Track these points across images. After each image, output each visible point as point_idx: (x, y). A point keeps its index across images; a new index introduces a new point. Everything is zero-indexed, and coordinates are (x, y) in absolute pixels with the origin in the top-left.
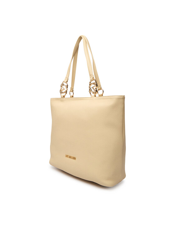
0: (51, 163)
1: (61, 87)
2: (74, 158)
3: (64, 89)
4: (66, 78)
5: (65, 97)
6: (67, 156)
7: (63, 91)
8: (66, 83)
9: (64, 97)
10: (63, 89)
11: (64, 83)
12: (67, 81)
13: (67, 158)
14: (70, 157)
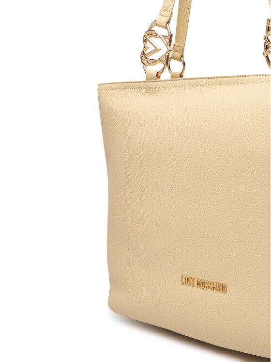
0: (113, 306)
1: (145, 41)
2: (222, 288)
3: (156, 50)
4: (164, 9)
5: (162, 78)
6: (187, 281)
7: (156, 56)
8: (166, 28)
9: (158, 75)
10: (152, 48)
11: (155, 28)
12: (168, 22)
13: (188, 288)
14: (200, 284)
